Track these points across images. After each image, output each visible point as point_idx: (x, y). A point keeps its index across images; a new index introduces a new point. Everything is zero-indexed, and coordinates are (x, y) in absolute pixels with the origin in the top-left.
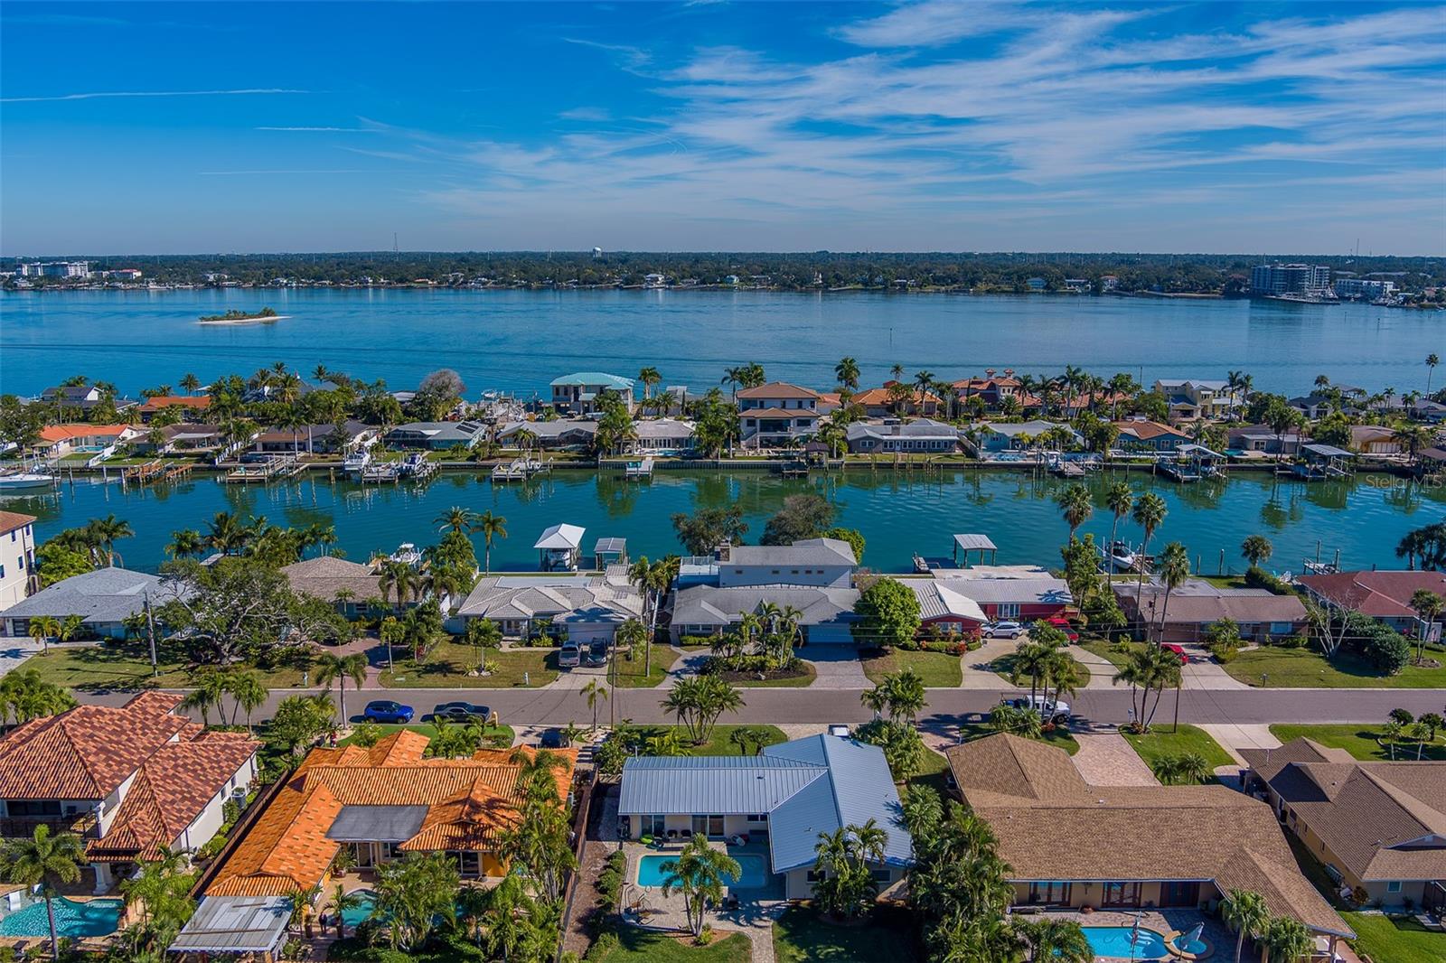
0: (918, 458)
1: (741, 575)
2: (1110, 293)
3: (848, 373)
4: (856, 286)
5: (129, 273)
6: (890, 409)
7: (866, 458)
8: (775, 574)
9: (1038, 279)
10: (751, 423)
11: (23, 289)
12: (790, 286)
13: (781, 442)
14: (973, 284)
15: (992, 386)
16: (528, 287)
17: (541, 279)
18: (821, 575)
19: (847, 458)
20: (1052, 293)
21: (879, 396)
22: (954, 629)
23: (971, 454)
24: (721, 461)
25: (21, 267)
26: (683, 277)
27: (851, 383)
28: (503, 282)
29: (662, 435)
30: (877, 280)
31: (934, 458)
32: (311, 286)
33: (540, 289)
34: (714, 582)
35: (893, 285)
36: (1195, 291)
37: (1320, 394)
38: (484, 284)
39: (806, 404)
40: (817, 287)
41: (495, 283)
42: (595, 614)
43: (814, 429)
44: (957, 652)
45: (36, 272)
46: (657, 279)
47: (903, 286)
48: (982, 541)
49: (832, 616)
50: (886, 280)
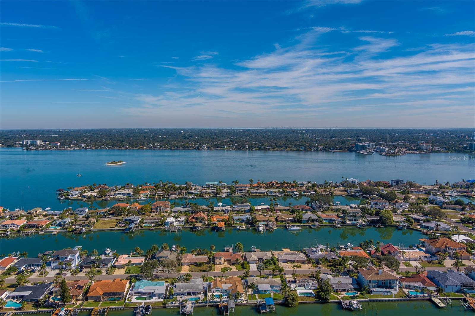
0: (260, 195)
1: (239, 206)
2: (320, 150)
3: (251, 181)
4: (257, 149)
5: (57, 144)
6: (257, 187)
7: (253, 195)
8: (242, 206)
9: (303, 147)
10: (237, 190)
11: (33, 149)
12: (240, 149)
13: (242, 193)
14: (286, 148)
15: (273, 183)
16: (171, 149)
17: (174, 147)
18: (247, 206)
19: (250, 195)
20: (306, 151)
21: (256, 185)
22: (258, 210)
23: (267, 194)
24: (234, 195)
25: (24, 141)
26: (212, 146)
27: (252, 183)
28: (164, 147)
29: (225, 192)
30: (262, 147)
31: (262, 195)
32: (112, 148)
33: (174, 149)
34: (237, 207)
35: (266, 148)
36: (341, 150)
37: (325, 183)
38: (159, 148)
39: (245, 187)
40: (247, 149)
41: (162, 148)
42: (227, 209)
43: (246, 191)
44: (258, 212)
45: (28, 142)
46: (205, 147)
47: (269, 148)
48: (264, 204)
49: (248, 209)
50: (264, 147)
